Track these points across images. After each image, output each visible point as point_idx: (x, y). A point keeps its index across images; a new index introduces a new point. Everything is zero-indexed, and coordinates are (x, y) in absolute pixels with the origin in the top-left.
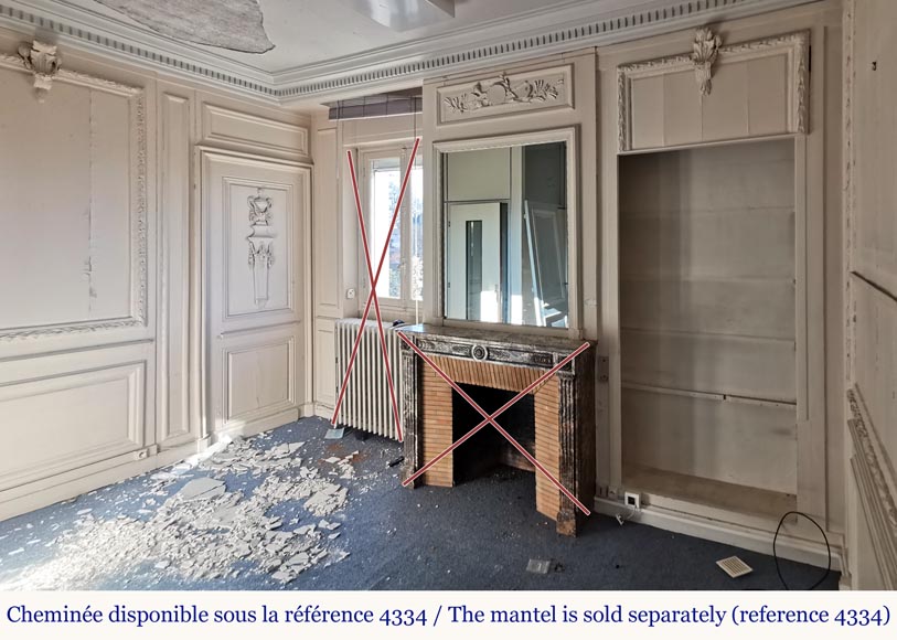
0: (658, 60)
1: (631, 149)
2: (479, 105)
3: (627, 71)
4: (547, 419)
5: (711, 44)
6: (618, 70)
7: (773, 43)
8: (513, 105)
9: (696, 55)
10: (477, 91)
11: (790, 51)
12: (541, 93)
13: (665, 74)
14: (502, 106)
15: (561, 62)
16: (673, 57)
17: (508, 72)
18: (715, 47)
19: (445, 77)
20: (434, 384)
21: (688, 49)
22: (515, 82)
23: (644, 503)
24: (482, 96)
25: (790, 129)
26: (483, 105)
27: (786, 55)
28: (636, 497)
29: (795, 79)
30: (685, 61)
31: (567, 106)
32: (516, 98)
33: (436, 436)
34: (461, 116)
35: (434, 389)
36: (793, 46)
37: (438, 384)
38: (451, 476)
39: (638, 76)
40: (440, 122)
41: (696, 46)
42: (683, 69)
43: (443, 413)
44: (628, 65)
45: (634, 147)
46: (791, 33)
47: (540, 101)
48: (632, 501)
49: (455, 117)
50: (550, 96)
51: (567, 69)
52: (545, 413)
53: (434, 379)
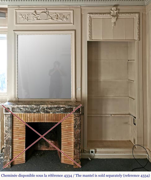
0: (101, 13)
1: (92, 40)
2: (35, 19)
3: (91, 15)
4: (67, 130)
5: (116, 12)
6: (88, 14)
7: (132, 15)
8: (50, 21)
9: (111, 14)
10: (35, 14)
11: (135, 17)
12: (61, 18)
13: (102, 18)
14: (46, 21)
15: (69, 9)
16: (105, 13)
17: (48, 9)
18: (117, 13)
19: (18, 6)
20: (18, 125)
21: (109, 12)
22: (51, 13)
23: (96, 152)
24: (37, 16)
25: (135, 39)
26: (37, 19)
27: (134, 18)
28: (94, 150)
29: (136, 25)
30: (109, 15)
31: (71, 23)
32: (52, 18)
33: (18, 145)
34: (27, 22)
35: (18, 126)
36: (136, 16)
37: (20, 124)
38: (24, 159)
39: (94, 18)
40: (17, 23)
41: (112, 11)
42: (107, 17)
43: (21, 135)
44: (92, 13)
45: (93, 39)
46: (136, 13)
47: (61, 21)
48: (92, 152)
49: (24, 22)
50: (65, 19)
51: (72, 12)
52: (66, 128)
53: (18, 123)
